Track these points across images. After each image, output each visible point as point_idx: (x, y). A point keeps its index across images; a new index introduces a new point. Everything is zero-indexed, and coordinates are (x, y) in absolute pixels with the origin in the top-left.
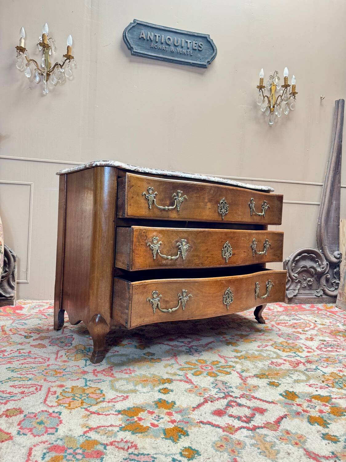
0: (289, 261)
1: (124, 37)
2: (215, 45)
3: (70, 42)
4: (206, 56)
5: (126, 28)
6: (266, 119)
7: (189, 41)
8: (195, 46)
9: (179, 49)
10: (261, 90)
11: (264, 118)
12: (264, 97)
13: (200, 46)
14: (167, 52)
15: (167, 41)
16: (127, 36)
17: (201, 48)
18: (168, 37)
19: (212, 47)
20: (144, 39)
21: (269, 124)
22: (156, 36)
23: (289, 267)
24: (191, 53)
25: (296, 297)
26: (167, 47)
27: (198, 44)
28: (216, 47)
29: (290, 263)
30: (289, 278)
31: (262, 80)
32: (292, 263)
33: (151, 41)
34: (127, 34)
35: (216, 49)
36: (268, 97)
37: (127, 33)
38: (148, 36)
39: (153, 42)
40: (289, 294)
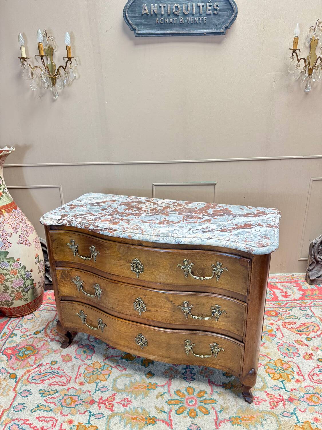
0: (315, 244)
1: (125, 17)
2: (234, 3)
3: (68, 41)
4: (224, 20)
5: (126, 6)
6: (301, 85)
7: (201, 5)
8: (209, 10)
9: (190, 19)
10: (294, 54)
11: (299, 84)
12: (299, 61)
13: (216, 8)
14: (176, 25)
15: (174, 11)
16: (127, 16)
17: (216, 10)
18: (176, 5)
19: (231, 6)
20: (148, 15)
21: (305, 91)
22: (161, 7)
23: (315, 250)
24: (205, 19)
25: (320, 278)
26: (175, 18)
27: (212, 7)
28: (236, 5)
29: (316, 246)
30: (314, 260)
31: (296, 41)
32: (319, 246)
33: (156, 15)
34: (127, 14)
35: (237, 8)
36: (304, 59)
37: (127, 12)
38: (152, 10)
39: (158, 16)
40: (312, 275)
